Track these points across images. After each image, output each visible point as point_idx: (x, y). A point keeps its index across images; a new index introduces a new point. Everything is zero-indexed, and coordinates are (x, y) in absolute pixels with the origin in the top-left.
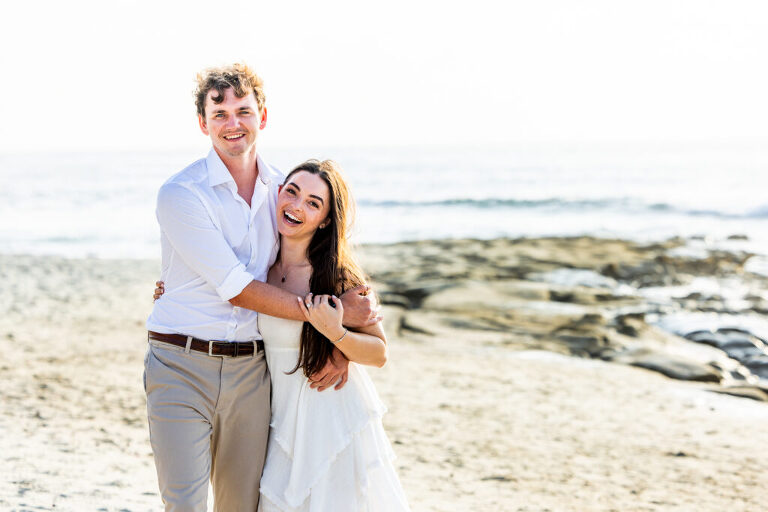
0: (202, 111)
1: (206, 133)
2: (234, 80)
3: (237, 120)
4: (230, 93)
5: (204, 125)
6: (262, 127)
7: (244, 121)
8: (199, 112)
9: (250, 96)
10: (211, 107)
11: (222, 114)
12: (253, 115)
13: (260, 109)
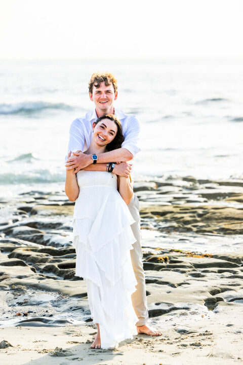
0: (91, 91)
1: (92, 100)
2: (105, 79)
3: (105, 95)
4: (103, 84)
5: (91, 97)
6: (115, 99)
7: (108, 96)
8: (90, 91)
9: (112, 86)
10: (95, 89)
11: (99, 92)
12: (112, 93)
13: (115, 92)
